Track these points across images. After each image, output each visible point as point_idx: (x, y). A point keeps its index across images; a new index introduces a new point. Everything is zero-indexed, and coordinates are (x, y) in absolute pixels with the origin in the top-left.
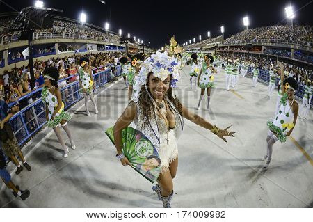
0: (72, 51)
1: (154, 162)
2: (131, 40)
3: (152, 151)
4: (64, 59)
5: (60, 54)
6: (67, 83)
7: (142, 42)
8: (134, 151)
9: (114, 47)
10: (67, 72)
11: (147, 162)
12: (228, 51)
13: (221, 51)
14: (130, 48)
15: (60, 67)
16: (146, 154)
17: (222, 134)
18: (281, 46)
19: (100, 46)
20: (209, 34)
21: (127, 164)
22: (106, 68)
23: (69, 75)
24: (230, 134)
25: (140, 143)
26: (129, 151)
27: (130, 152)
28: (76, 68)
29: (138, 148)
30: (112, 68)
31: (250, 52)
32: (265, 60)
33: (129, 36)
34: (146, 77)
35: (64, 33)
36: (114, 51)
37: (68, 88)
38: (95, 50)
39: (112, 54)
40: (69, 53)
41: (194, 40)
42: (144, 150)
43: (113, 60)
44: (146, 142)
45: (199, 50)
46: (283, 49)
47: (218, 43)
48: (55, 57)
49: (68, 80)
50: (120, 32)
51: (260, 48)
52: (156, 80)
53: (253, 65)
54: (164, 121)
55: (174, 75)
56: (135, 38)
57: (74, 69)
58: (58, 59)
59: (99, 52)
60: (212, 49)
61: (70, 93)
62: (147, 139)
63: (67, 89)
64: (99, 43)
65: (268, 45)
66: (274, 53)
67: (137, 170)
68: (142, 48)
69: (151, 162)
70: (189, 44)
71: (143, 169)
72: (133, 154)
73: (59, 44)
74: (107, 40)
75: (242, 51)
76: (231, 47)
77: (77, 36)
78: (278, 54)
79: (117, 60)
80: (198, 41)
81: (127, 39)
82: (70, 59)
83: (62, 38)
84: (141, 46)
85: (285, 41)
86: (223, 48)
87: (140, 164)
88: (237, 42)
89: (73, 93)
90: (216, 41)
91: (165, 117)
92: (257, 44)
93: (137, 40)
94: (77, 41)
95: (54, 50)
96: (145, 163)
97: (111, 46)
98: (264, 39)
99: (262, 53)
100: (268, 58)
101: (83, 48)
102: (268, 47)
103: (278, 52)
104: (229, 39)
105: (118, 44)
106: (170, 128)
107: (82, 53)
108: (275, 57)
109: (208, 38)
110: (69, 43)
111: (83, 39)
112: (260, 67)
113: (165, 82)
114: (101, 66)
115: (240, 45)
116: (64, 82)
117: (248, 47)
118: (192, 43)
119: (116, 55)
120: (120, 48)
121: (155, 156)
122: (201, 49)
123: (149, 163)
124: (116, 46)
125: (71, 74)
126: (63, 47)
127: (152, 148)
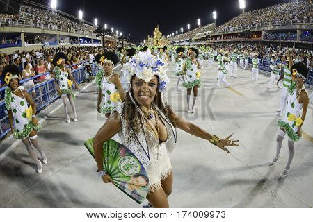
0: (40, 44)
1: (141, 181)
2: (109, 32)
3: (138, 169)
4: (31, 53)
5: (26, 46)
6: (35, 83)
7: (121, 34)
8: (117, 167)
9: (88, 40)
10: (35, 69)
11: (132, 180)
12: (222, 40)
13: (214, 40)
14: (107, 42)
15: (26, 64)
16: (132, 171)
17: (222, 144)
18: (284, 28)
19: (73, 39)
20: (199, 22)
21: (110, 181)
22: (79, 66)
23: (37, 74)
24: (233, 144)
25: (124, 159)
26: (112, 166)
27: (113, 168)
28: (45, 65)
29: (123, 165)
30: (87, 66)
31: (248, 39)
32: (266, 47)
33: (106, 27)
34: (129, 82)
35: (31, 21)
36: (89, 45)
37: (37, 89)
38: (66, 44)
39: (86, 48)
40: (37, 46)
41: (182, 30)
42: (129, 167)
43: (88, 56)
44: (132, 159)
45: (187, 41)
46: (286, 31)
47: (210, 32)
48: (20, 50)
49: (35, 79)
50: (96, 22)
51: (259, 33)
52: (140, 82)
53: (252, 54)
54: (153, 134)
55: (161, 76)
56: (112, 29)
57: (42, 66)
58: (24, 53)
59: (71, 46)
60: (202, 39)
61: (38, 95)
62: (132, 155)
63: (34, 91)
64: (72, 35)
65: (269, 29)
66: (276, 38)
67: (122, 188)
68: (121, 42)
69: (137, 181)
70: (175, 35)
71: (128, 189)
72: (117, 171)
73: (25, 34)
74: (81, 32)
75: (239, 39)
76: (225, 35)
77: (46, 25)
78: (281, 39)
79: (92, 56)
80: (186, 31)
81: (104, 31)
82: (37, 53)
83: (29, 27)
84: (120, 38)
85: (288, 22)
86: (216, 37)
87: (125, 183)
88: (231, 29)
89: (41, 95)
90: (208, 29)
91: (155, 129)
92: (256, 30)
93: (115, 32)
94: (47, 32)
95: (19, 41)
96: (130, 181)
97: (85, 39)
98: (263, 23)
99: (262, 39)
100: (269, 44)
101: (53, 39)
102: (269, 32)
103: (281, 35)
104: (222, 26)
105: (93, 36)
106: (161, 141)
107: (52, 47)
108: (278, 43)
109: (197, 27)
110: (37, 34)
111: (53, 30)
112: (260, 56)
113: (151, 84)
114: (74, 64)
115: (236, 32)
116: (31, 82)
117: (245, 34)
118: (179, 34)
119: (91, 50)
120: (96, 41)
121: (142, 174)
122: (190, 41)
123: (135, 182)
124: (90, 39)
125: (39, 72)
126: (31, 38)
127: (138, 165)
